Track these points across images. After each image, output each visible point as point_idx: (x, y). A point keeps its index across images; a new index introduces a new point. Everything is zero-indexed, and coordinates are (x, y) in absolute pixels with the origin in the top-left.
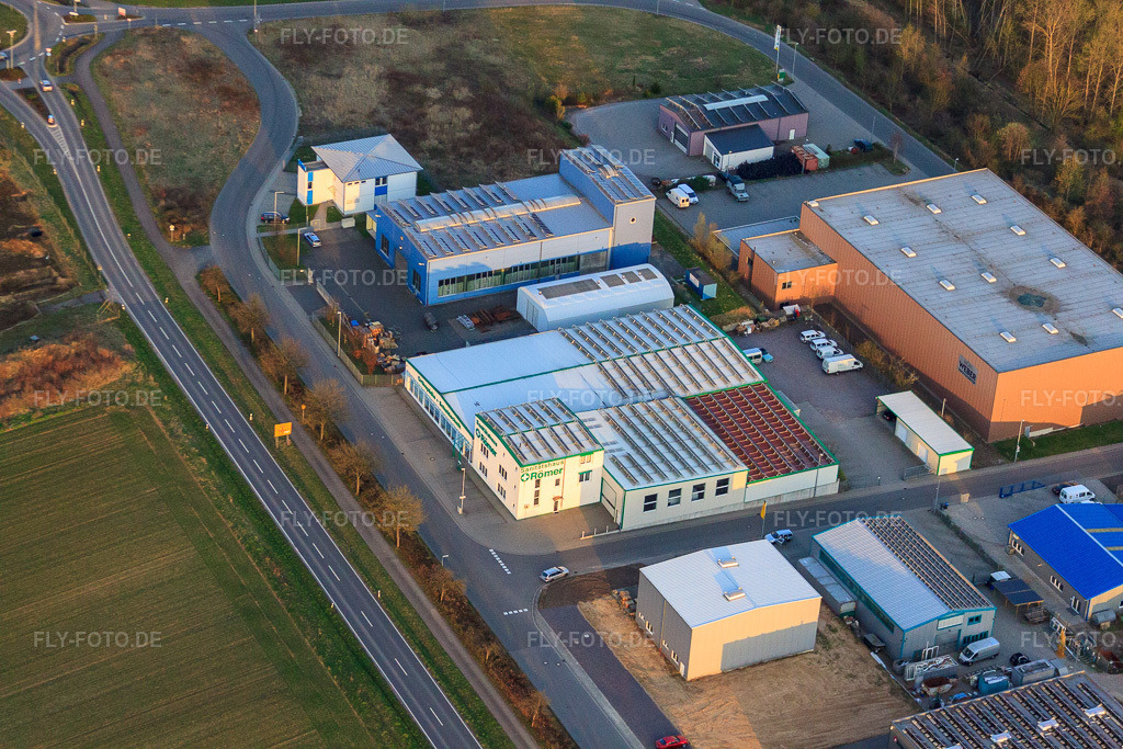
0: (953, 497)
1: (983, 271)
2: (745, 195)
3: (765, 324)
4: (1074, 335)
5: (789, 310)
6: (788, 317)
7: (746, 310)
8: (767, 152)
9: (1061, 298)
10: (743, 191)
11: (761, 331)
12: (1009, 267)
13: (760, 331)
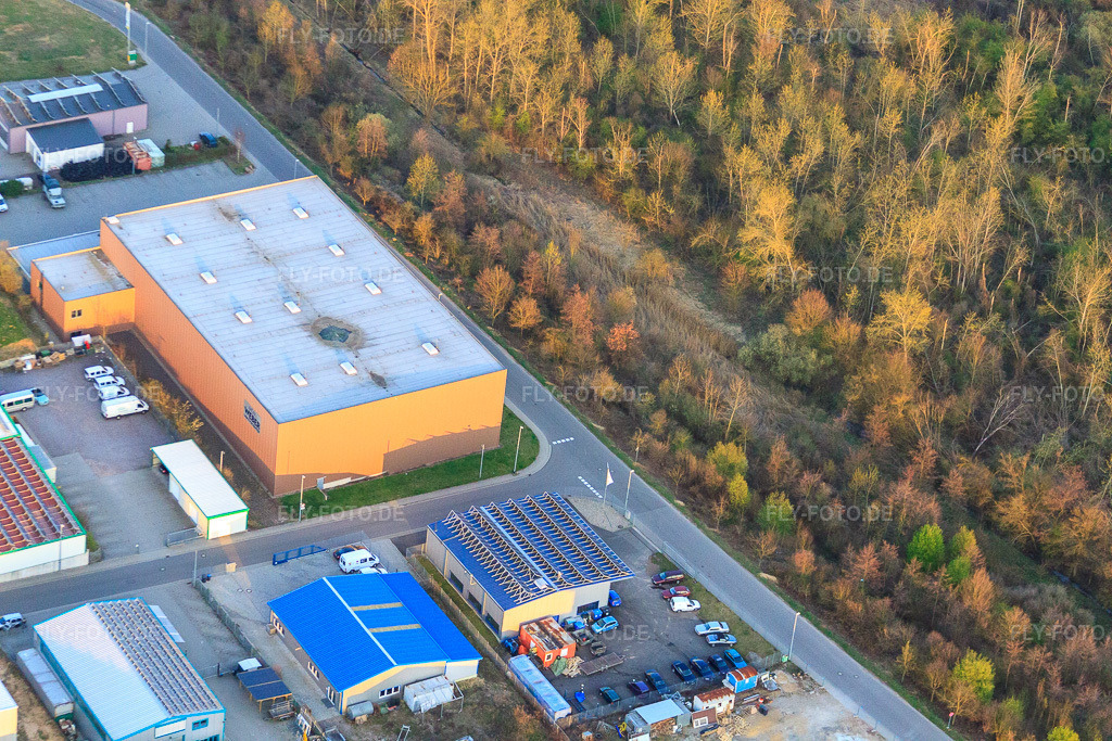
0: (217, 568)
1: (287, 299)
2: (61, 201)
3: (47, 359)
4: (373, 375)
5: (78, 341)
6: (76, 349)
7: (28, 343)
8: (95, 151)
9: (368, 331)
10: (59, 197)
11: (43, 367)
12: (318, 294)
13: (41, 366)
